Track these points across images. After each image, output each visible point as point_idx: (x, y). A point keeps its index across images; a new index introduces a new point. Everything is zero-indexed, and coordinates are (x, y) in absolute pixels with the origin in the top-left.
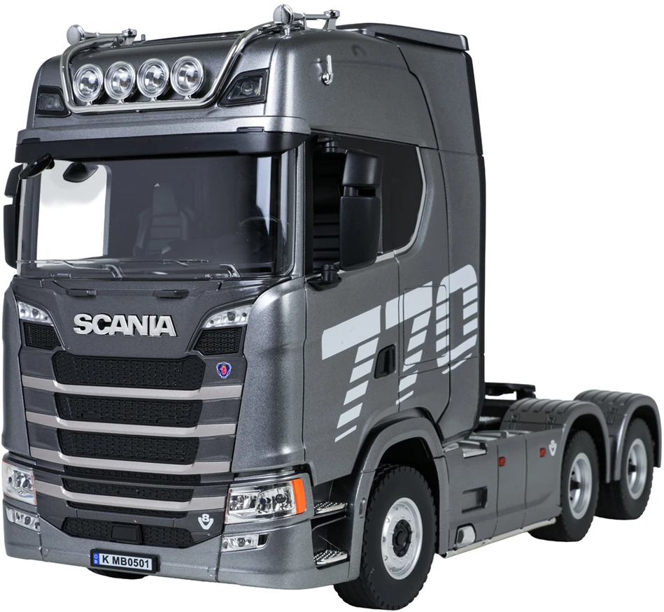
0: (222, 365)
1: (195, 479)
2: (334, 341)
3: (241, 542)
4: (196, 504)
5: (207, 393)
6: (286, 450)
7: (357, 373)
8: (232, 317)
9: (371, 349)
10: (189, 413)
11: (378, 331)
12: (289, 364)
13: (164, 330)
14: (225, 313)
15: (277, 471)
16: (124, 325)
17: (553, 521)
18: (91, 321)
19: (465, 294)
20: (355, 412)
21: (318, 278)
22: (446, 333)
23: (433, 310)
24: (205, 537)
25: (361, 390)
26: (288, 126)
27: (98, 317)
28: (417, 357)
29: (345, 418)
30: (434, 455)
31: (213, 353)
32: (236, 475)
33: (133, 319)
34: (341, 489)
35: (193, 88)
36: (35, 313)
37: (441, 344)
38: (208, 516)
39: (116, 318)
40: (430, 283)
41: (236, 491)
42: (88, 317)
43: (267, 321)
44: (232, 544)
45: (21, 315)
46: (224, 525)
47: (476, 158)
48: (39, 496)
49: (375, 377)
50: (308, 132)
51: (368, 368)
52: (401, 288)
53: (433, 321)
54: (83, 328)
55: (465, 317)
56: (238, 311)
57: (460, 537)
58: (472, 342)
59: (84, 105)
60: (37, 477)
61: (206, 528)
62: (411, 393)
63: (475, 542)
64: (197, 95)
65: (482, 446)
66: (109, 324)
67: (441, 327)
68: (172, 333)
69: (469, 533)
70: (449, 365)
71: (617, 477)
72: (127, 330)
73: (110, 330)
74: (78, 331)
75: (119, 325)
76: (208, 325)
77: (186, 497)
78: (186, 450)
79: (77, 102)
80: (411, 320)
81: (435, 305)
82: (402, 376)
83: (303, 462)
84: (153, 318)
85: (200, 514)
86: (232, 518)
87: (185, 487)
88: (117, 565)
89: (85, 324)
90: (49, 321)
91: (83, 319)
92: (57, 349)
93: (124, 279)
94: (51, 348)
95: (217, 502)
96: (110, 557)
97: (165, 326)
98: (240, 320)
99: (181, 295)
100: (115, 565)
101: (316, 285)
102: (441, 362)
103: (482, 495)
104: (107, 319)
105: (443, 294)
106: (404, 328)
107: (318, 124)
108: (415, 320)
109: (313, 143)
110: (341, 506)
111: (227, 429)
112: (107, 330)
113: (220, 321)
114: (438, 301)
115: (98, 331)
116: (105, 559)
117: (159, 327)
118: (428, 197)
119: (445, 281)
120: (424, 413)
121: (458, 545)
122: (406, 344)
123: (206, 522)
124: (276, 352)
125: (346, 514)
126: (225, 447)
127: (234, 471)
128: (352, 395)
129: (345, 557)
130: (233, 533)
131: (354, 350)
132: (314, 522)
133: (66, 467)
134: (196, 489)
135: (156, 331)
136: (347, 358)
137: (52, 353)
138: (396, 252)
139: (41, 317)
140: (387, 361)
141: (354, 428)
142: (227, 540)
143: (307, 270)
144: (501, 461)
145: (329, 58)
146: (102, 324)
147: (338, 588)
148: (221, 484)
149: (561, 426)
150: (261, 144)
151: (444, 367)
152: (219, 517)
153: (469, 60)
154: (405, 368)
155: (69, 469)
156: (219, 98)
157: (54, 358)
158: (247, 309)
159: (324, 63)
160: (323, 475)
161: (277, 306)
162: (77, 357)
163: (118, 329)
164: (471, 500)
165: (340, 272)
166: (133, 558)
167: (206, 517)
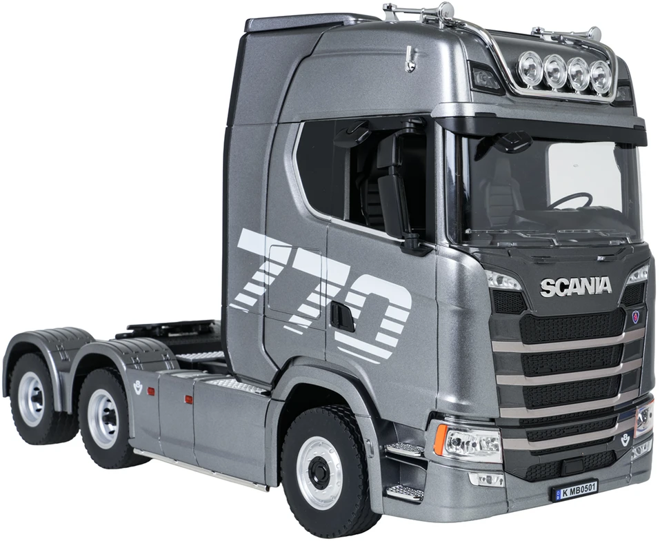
0: (635, 314)
13: (605, 288)
16: (579, 286)
18: (554, 285)
27: (559, 281)
31: (629, 305)
33: (584, 280)
38: (626, 435)
39: (573, 280)
41: (639, 411)
42: (552, 281)
45: (490, 283)
46: (633, 441)
54: (548, 292)
60: (504, 436)
61: (626, 444)
66: (567, 287)
68: (610, 291)
73: (568, 292)
74: (544, 294)
75: (575, 287)
76: (628, 282)
77: (612, 424)
84: (598, 279)
85: (622, 435)
86: (637, 432)
88: (574, 495)
89: (551, 288)
91: (548, 284)
92: (524, 313)
94: (519, 313)
96: (569, 490)
97: (605, 285)
100: (572, 496)
104: (566, 282)
113: (633, 279)
115: (561, 294)
116: (565, 493)
117: (601, 285)
123: (625, 440)
135: (600, 289)
142: (634, 450)
146: (563, 287)
152: (632, 432)
157: (521, 322)
163: (575, 290)
166: (584, 485)
167: (625, 437)
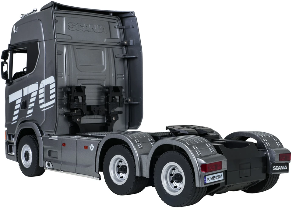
11: (21, 96)
19: (50, 86)
23: (38, 91)
28: (33, 105)
40: (37, 83)
49: (21, 109)
52: (28, 84)
53: (38, 94)
55: (51, 93)
62: (31, 115)
81: (39, 89)
102: (41, 107)
106: (29, 96)
108: (32, 93)
114: (40, 88)
119: (43, 82)
122: (29, 100)
129: (14, 154)
132: (9, 143)
141: (16, 122)
144: (64, 145)
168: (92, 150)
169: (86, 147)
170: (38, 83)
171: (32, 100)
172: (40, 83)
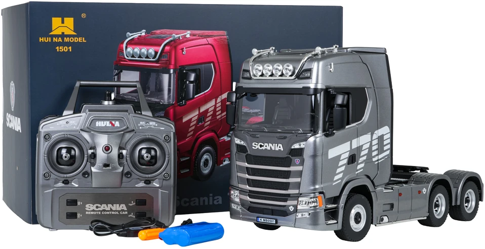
0: (297, 160)
1: (289, 195)
2: (332, 153)
3: (302, 215)
4: (289, 203)
5: (292, 168)
6: (317, 187)
7: (341, 163)
8: (300, 145)
9: (347, 155)
10: (287, 175)
11: (349, 149)
12: (319, 159)
13: (280, 149)
14: (298, 144)
15: (314, 193)
16: (268, 146)
17: (426, 218)
18: (258, 145)
19: (384, 136)
20: (340, 176)
21: (328, 133)
22: (376, 150)
23: (371, 142)
24: (291, 213)
25: (343, 168)
26: (319, 86)
27: (260, 144)
28: (365, 158)
29: (336, 178)
30: (371, 191)
31: (294, 156)
32: (301, 194)
33: (270, 145)
34: (336, 200)
35: (290, 74)
36: (241, 142)
37: (374, 153)
39: (265, 144)
41: (300, 199)
43: (312, 146)
44: (299, 215)
45: (236, 142)
46: (297, 210)
47: (389, 89)
48: (241, 199)
49: (348, 164)
50: (325, 88)
51: (345, 161)
52: (358, 135)
53: (371, 146)
55: (385, 144)
56: (302, 143)
57: (382, 220)
58: (388, 152)
59: (257, 76)
60: (240, 194)
61: (292, 210)
62: (362, 170)
63: (388, 222)
64: (291, 76)
65: (392, 189)
66: (263, 146)
67: (374, 148)
68: (282, 150)
69: (386, 219)
70: (378, 160)
71: (458, 203)
72: (269, 148)
73: (263, 148)
74: (254, 148)
75: (266, 146)
76: (293, 147)
77: (286, 201)
78: (286, 186)
79: (255, 76)
80: (362, 146)
81: (372, 140)
82: (358, 164)
83: (322, 191)
84: (276, 145)
85: (290, 206)
86: (299, 207)
87: (285, 198)
89: (256, 146)
90: (245, 144)
91: (255, 144)
93: (268, 132)
94: (245, 153)
95: (295, 202)
96: (262, 219)
97: (280, 147)
98: (302, 146)
99: (285, 138)
100: (264, 222)
101: (327, 135)
102: (374, 159)
103: (392, 206)
104: (263, 144)
105: (375, 136)
106: (359, 149)
107: (328, 84)
108: (364, 145)
109: (326, 91)
110: (335, 206)
111: (298, 180)
112: (262, 148)
113: (296, 146)
115: (260, 148)
117: (278, 147)
118: (369, 105)
119: (376, 132)
120: (368, 177)
121: (381, 222)
122: (360, 154)
123: (292, 209)
124: (314, 156)
125: (337, 208)
126: (298, 185)
127: (300, 193)
128: (339, 170)
129: (336, 222)
130: (299, 212)
131: (340, 155)
132: (325, 210)
133: (249, 190)
134: (289, 198)
135: (277, 149)
136: (338, 158)
137: (246, 154)
138: (357, 123)
139: (242, 143)
140: (352, 159)
141: (340, 181)
142: (297, 214)
143: (324, 131)
144: (400, 194)
145: (332, 64)
146: (261, 146)
147: (336, 232)
148: (296, 197)
149: (428, 183)
150: (312, 92)
151: (376, 161)
152: (296, 207)
153: (387, 56)
154: (360, 162)
155: (250, 191)
156: (298, 77)
157: (246, 156)
158: (304, 143)
159: (331, 65)
160: (328, 196)
161: (315, 141)
162: (254, 156)
163: (266, 148)
164: (388, 207)
165: (334, 131)
166: (269, 219)
167: (291, 207)
168: (424, 193)
169: (420, 192)
170: (371, 134)
171: (363, 153)
172: (373, 134)
